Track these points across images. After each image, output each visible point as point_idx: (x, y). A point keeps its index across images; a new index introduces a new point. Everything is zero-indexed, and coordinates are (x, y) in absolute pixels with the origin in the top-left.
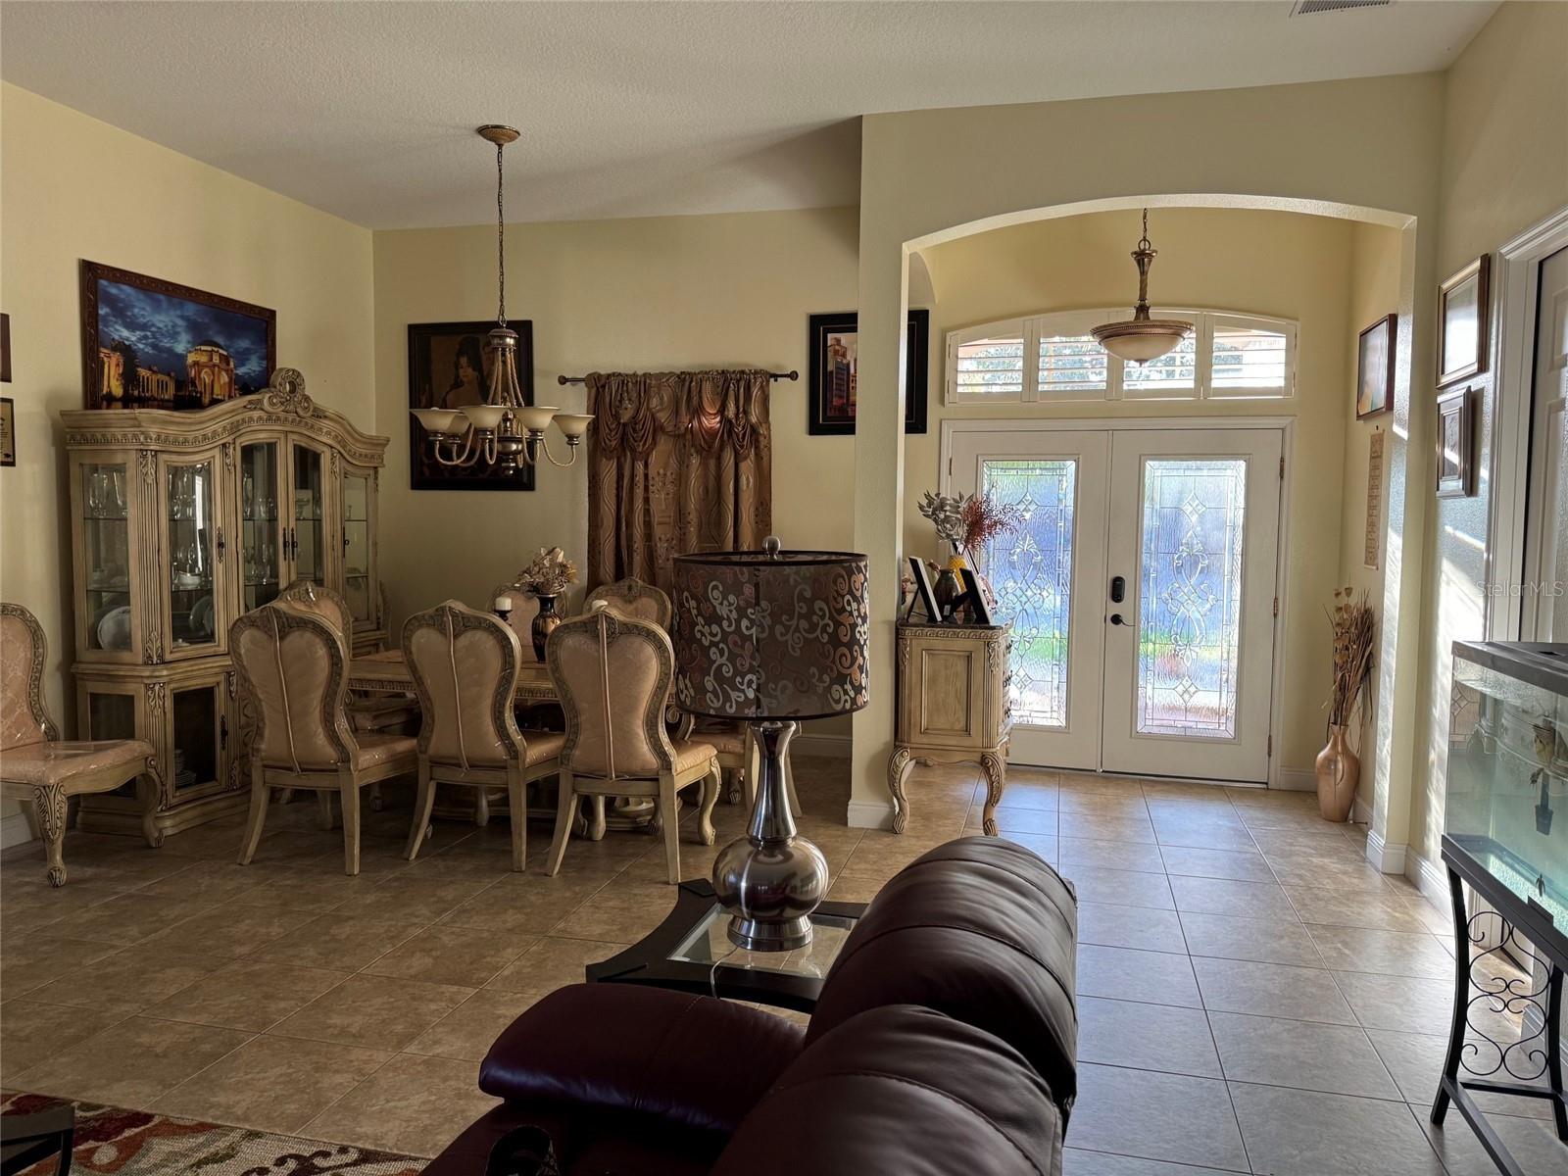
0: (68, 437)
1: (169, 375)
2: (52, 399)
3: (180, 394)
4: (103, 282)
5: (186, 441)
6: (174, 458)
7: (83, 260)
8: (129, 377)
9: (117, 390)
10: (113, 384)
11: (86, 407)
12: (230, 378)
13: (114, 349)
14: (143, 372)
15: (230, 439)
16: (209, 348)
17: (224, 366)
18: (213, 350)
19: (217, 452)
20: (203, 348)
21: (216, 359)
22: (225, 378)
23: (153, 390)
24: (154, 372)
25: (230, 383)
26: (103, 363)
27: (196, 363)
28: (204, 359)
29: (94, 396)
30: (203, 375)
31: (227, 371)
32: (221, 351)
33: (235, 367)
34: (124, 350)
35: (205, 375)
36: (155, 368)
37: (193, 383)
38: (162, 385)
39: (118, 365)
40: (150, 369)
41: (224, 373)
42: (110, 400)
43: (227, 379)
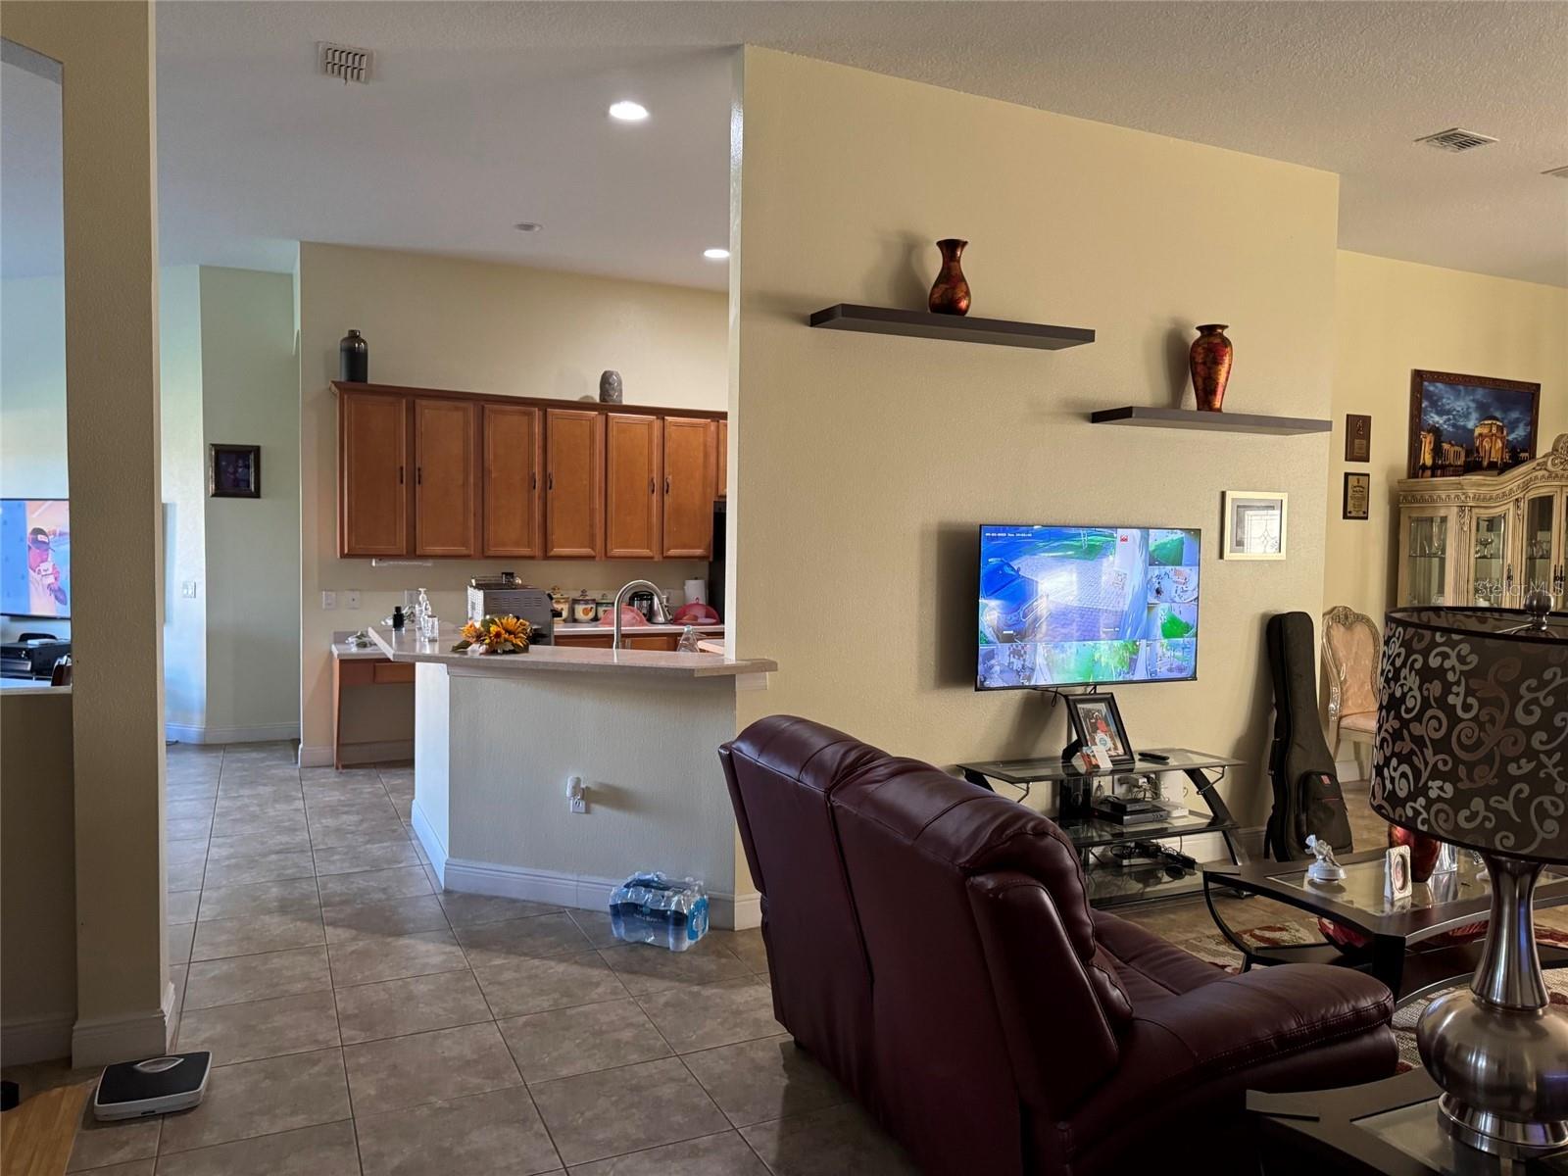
0: (1401, 498)
1: (1462, 446)
2: (1392, 471)
3: (1469, 459)
4: (1426, 383)
5: (1491, 498)
6: (1482, 511)
7: (1416, 370)
8: (1437, 451)
9: (1429, 462)
10: (1427, 458)
11: (1409, 477)
12: (1503, 443)
13: (1429, 432)
14: (1446, 446)
15: (1521, 495)
16: (1490, 422)
17: (1499, 434)
18: (1491, 424)
19: (1511, 506)
20: (1486, 422)
21: (1494, 430)
22: (1499, 444)
23: (1451, 460)
24: (1452, 445)
25: (1503, 447)
26: (1421, 442)
27: (1480, 435)
28: (1485, 431)
29: (1415, 469)
30: (1484, 443)
31: (1502, 439)
32: (1498, 423)
33: (1508, 434)
34: (1436, 431)
35: (1486, 444)
36: (1453, 442)
37: (1478, 452)
38: (1457, 455)
39: (1430, 443)
40: (1450, 443)
41: (1499, 441)
42: (1424, 467)
43: (1500, 445)
